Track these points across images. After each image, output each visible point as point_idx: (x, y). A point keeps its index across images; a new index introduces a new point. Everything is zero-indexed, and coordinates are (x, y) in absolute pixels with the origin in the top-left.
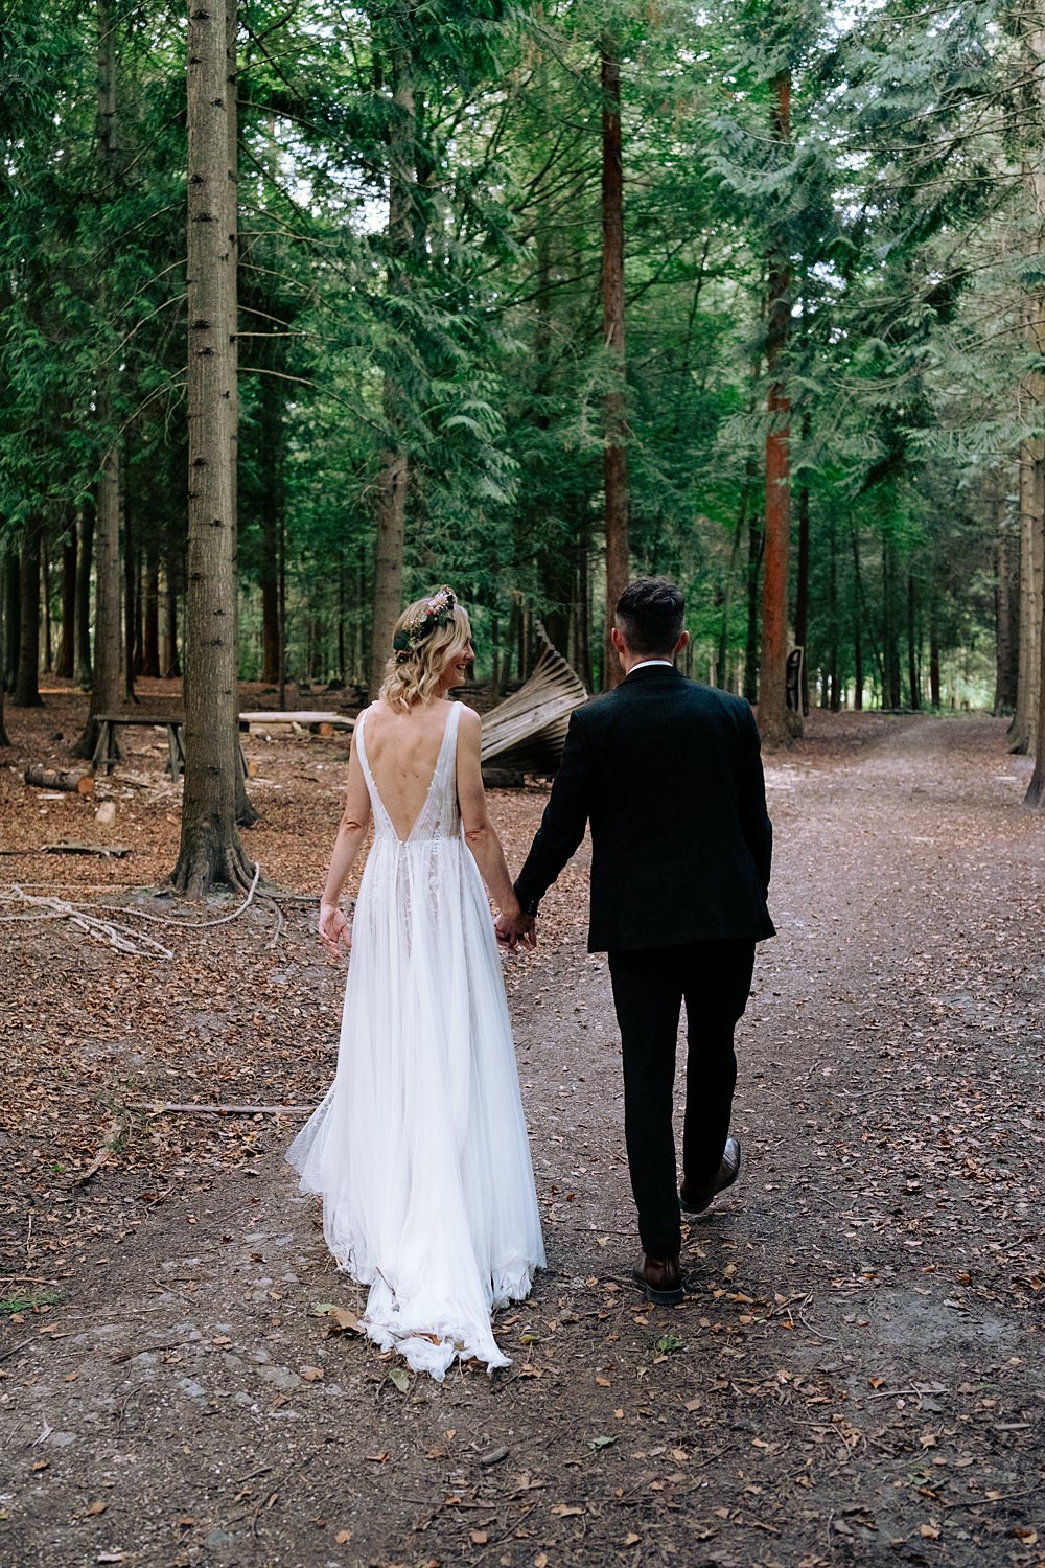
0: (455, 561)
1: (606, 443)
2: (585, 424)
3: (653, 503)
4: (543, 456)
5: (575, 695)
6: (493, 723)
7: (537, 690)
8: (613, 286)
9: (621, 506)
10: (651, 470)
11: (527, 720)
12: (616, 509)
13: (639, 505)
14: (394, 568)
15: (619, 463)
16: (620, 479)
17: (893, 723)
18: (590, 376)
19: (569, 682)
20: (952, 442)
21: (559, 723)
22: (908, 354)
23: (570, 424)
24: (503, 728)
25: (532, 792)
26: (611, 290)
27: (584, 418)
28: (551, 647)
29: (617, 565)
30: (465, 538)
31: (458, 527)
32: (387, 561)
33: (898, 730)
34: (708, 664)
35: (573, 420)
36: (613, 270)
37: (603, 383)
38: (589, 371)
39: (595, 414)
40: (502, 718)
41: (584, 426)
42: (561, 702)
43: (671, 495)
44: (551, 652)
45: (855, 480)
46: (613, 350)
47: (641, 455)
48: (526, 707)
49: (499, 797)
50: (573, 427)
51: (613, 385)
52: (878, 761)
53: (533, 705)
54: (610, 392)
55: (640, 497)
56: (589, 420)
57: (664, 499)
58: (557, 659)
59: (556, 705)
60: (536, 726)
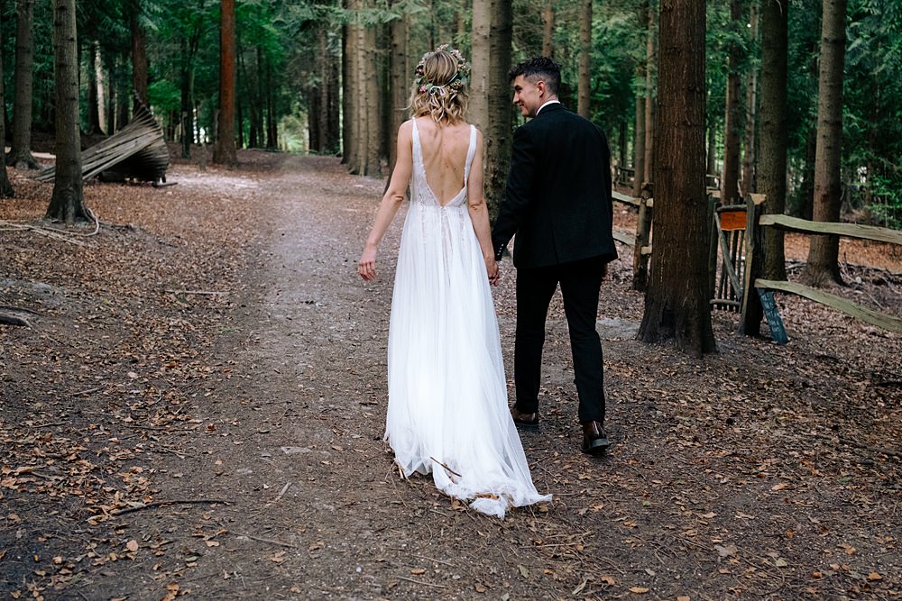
6: (111, 146)
7: (135, 129)
11: (132, 144)
19: (153, 126)
21: (148, 148)
40: (116, 144)
42: (149, 136)
44: (144, 108)
48: (130, 138)
53: (132, 137)
58: (147, 112)
59: (146, 138)
60: (138, 149)
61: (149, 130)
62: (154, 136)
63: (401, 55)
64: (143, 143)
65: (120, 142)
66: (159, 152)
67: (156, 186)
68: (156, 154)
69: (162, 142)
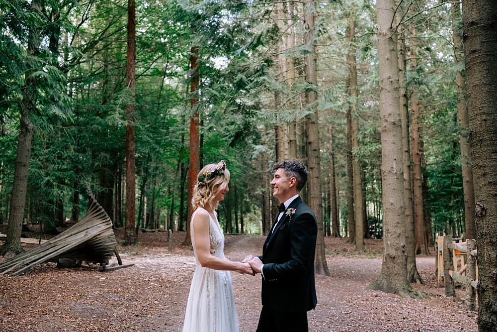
0: (58, 167)
1: (126, 123)
2: (118, 115)
3: (145, 149)
4: (100, 128)
5: (106, 223)
6: (65, 236)
7: (88, 221)
8: (131, 66)
9: (132, 150)
10: (145, 136)
11: (82, 235)
12: (131, 151)
13: (140, 150)
14: (24, 166)
15: (132, 133)
16: (132, 140)
17: (233, 238)
18: (120, 97)
19: (104, 218)
20: (274, 117)
21: (98, 237)
22: (255, 80)
23: (111, 114)
24: (70, 239)
25: (84, 270)
26: (130, 67)
27: (117, 112)
28: (95, 201)
29: (130, 173)
30: (64, 159)
31: (61, 154)
32: (21, 163)
33: (237, 240)
34: (165, 217)
35: (112, 113)
36: (131, 60)
37: (126, 100)
38: (120, 95)
39: (122, 111)
40: (70, 234)
41: (117, 116)
42: (99, 227)
43: (153, 146)
44: (95, 203)
45: (230, 138)
46: (130, 89)
47: (141, 131)
48: (82, 229)
49: (66, 273)
50: (113, 116)
51: (130, 102)
52: (234, 253)
53: (85, 228)
54: (128, 104)
55: (140, 147)
56: (120, 114)
57: (150, 148)
58: (98, 206)
59: (97, 228)
60: (86, 238)
61: (100, 221)
62: (104, 227)
63: (315, 150)
64: (93, 233)
65: (73, 233)
66: (108, 240)
67: (103, 270)
68: (105, 242)
69: (111, 231)
